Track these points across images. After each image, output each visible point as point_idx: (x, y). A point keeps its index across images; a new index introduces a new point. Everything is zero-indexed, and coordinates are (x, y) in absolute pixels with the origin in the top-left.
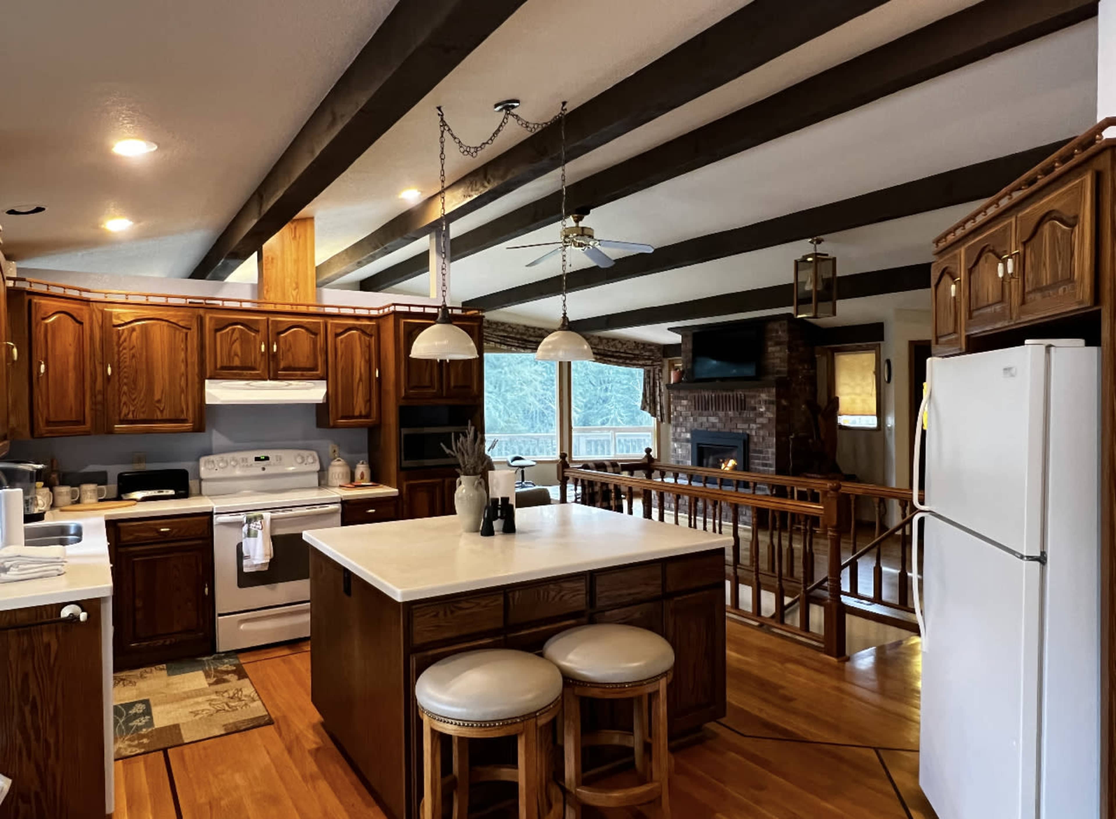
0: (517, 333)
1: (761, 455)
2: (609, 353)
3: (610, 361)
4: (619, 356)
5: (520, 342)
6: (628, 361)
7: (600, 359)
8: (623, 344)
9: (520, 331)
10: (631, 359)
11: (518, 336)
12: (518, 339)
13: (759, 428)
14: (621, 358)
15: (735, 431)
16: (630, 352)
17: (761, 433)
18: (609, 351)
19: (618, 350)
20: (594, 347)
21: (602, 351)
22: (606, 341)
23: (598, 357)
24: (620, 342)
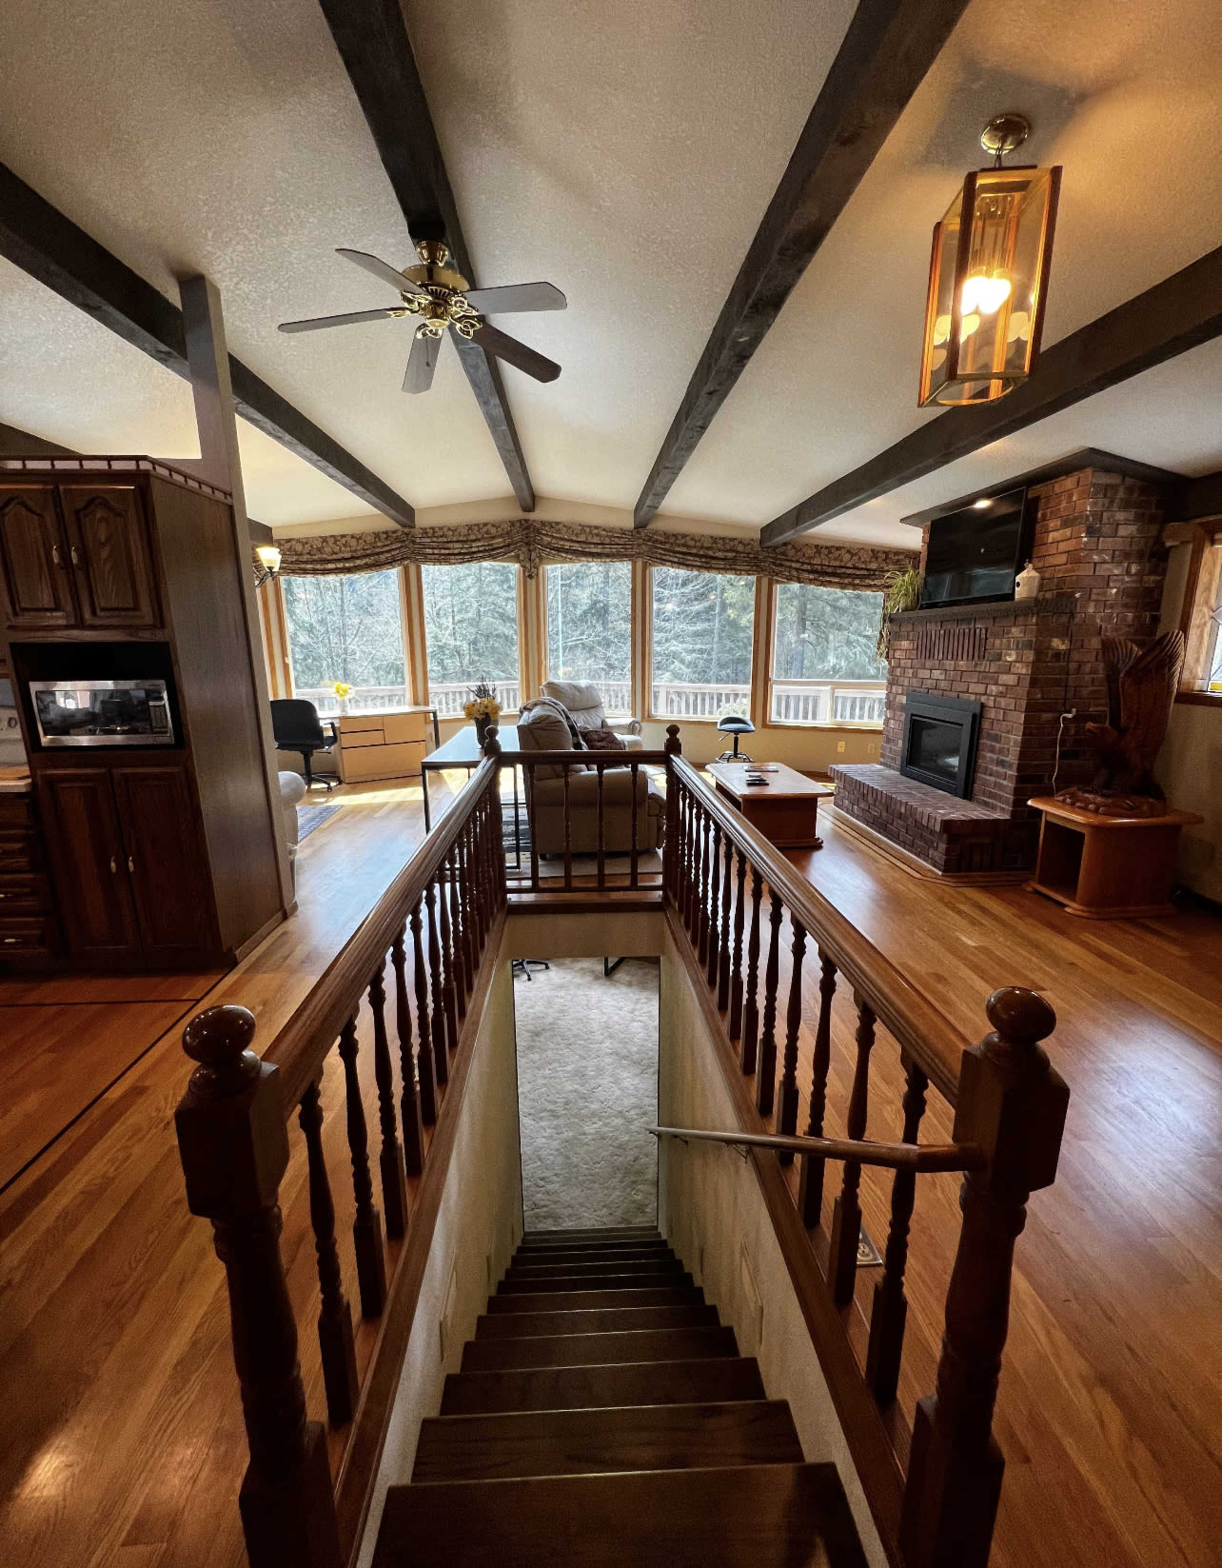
0: (702, 547)
1: (998, 745)
2: (830, 570)
3: (830, 582)
4: (844, 573)
5: (703, 560)
6: (857, 581)
7: (815, 579)
8: (853, 555)
9: (705, 545)
10: (862, 577)
11: (701, 553)
12: (701, 556)
13: (1002, 695)
14: (849, 576)
15: (964, 696)
16: (863, 566)
17: (1003, 702)
18: (829, 566)
19: (843, 564)
20: (807, 561)
21: (819, 567)
22: (826, 552)
23: (811, 576)
24: (849, 552)
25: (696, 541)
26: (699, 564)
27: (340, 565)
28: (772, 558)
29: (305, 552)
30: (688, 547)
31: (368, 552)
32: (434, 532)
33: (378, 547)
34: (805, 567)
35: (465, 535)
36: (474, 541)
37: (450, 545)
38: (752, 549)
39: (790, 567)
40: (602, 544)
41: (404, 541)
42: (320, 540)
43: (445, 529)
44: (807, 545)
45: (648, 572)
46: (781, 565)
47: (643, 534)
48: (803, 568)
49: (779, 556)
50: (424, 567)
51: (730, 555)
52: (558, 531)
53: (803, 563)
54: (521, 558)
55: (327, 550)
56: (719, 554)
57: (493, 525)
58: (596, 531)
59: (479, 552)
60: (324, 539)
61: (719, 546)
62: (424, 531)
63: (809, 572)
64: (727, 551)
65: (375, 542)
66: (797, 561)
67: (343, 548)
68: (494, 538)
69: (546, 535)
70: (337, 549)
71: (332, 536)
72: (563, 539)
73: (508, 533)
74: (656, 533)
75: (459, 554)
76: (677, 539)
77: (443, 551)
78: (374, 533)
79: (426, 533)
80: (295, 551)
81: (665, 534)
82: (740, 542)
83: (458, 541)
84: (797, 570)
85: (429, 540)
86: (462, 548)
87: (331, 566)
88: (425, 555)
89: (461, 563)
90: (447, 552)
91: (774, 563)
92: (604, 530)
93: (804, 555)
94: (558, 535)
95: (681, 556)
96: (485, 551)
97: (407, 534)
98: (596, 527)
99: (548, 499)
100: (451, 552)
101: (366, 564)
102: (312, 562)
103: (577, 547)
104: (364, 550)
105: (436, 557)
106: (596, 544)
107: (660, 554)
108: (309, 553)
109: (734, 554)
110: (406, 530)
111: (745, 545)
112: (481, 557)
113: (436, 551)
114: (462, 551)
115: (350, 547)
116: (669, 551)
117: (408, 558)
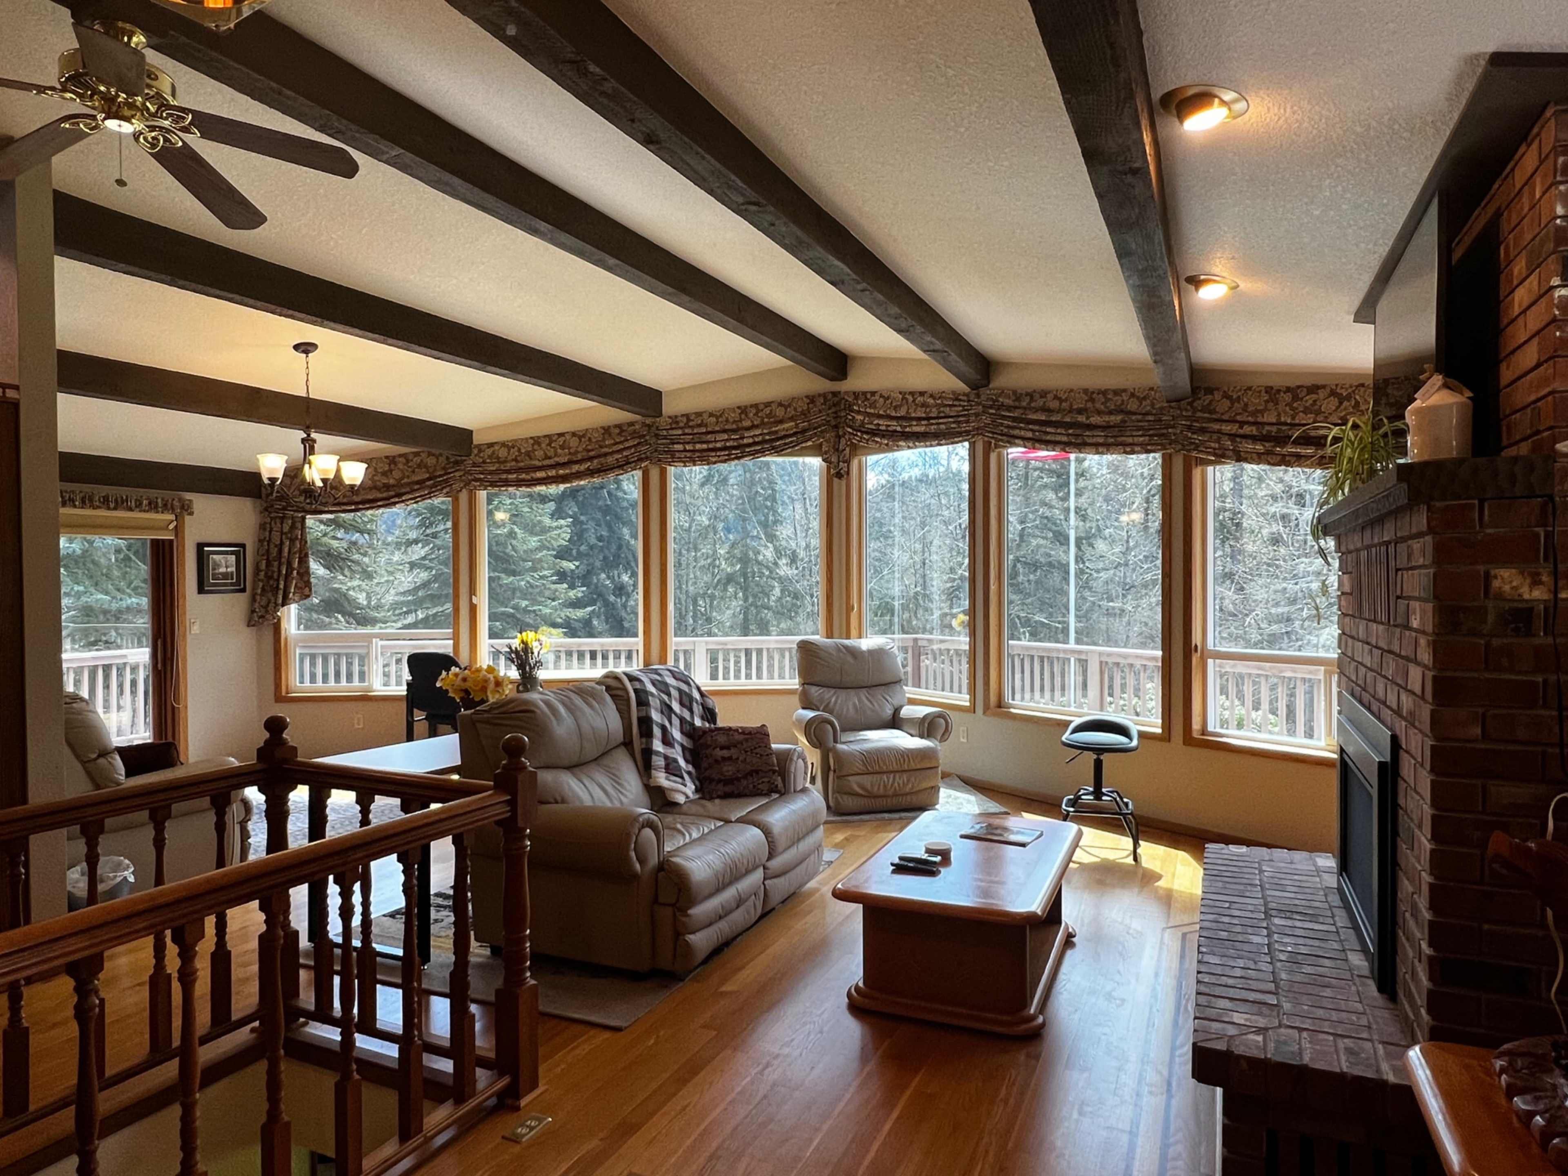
20: (1250, 419)
21: (1274, 429)
22: (1288, 397)
23: (1259, 447)
24: (1333, 393)
25: (1061, 400)
26: (1065, 439)
27: (552, 473)
28: (1187, 418)
29: (509, 458)
30: (1049, 411)
31: (592, 454)
32: (689, 420)
33: (606, 446)
34: (1247, 430)
35: (734, 422)
36: (748, 429)
37: (709, 437)
38: (1153, 405)
39: (1219, 432)
40: (928, 419)
41: (644, 436)
42: (531, 441)
43: (705, 416)
44: (1250, 388)
45: (993, 457)
46: (1203, 431)
47: (983, 397)
48: (1241, 432)
49: (1199, 414)
50: (672, 470)
51: (1116, 419)
52: (873, 405)
53: (1242, 424)
54: (824, 448)
55: (539, 454)
56: (1095, 420)
57: (780, 404)
58: (920, 399)
59: (755, 443)
60: (536, 441)
61: (1098, 405)
62: (674, 419)
63: (1254, 438)
64: (1110, 413)
65: (604, 440)
66: (1232, 421)
67: (559, 451)
68: (781, 422)
69: (859, 412)
70: (551, 453)
71: (545, 436)
72: (880, 417)
73: (803, 413)
74: (1002, 392)
75: (725, 448)
76: (1032, 399)
77: (698, 446)
78: (603, 428)
79: (677, 423)
80: (498, 458)
81: (1015, 392)
82: (1133, 395)
83: (724, 431)
84: (1233, 436)
85: (680, 432)
86: (727, 440)
87: (540, 474)
88: (672, 453)
89: (725, 461)
90: (705, 446)
91: (1189, 428)
92: (931, 396)
93: (1245, 410)
94: (872, 411)
95: (1037, 428)
96: (765, 442)
97: (649, 426)
98: (922, 394)
99: (861, 358)
100: (711, 446)
101: (588, 469)
102: (519, 470)
103: (895, 426)
104: (589, 451)
105: (688, 455)
106: (919, 419)
107: (1008, 427)
108: (516, 460)
109: (1119, 418)
110: (648, 421)
111: (1141, 400)
112: (757, 452)
113: (688, 447)
114: (728, 444)
115: (569, 448)
116: (1021, 420)
117: (647, 458)
